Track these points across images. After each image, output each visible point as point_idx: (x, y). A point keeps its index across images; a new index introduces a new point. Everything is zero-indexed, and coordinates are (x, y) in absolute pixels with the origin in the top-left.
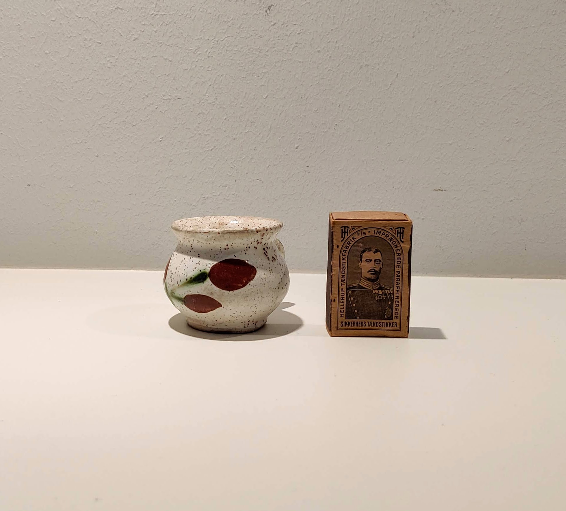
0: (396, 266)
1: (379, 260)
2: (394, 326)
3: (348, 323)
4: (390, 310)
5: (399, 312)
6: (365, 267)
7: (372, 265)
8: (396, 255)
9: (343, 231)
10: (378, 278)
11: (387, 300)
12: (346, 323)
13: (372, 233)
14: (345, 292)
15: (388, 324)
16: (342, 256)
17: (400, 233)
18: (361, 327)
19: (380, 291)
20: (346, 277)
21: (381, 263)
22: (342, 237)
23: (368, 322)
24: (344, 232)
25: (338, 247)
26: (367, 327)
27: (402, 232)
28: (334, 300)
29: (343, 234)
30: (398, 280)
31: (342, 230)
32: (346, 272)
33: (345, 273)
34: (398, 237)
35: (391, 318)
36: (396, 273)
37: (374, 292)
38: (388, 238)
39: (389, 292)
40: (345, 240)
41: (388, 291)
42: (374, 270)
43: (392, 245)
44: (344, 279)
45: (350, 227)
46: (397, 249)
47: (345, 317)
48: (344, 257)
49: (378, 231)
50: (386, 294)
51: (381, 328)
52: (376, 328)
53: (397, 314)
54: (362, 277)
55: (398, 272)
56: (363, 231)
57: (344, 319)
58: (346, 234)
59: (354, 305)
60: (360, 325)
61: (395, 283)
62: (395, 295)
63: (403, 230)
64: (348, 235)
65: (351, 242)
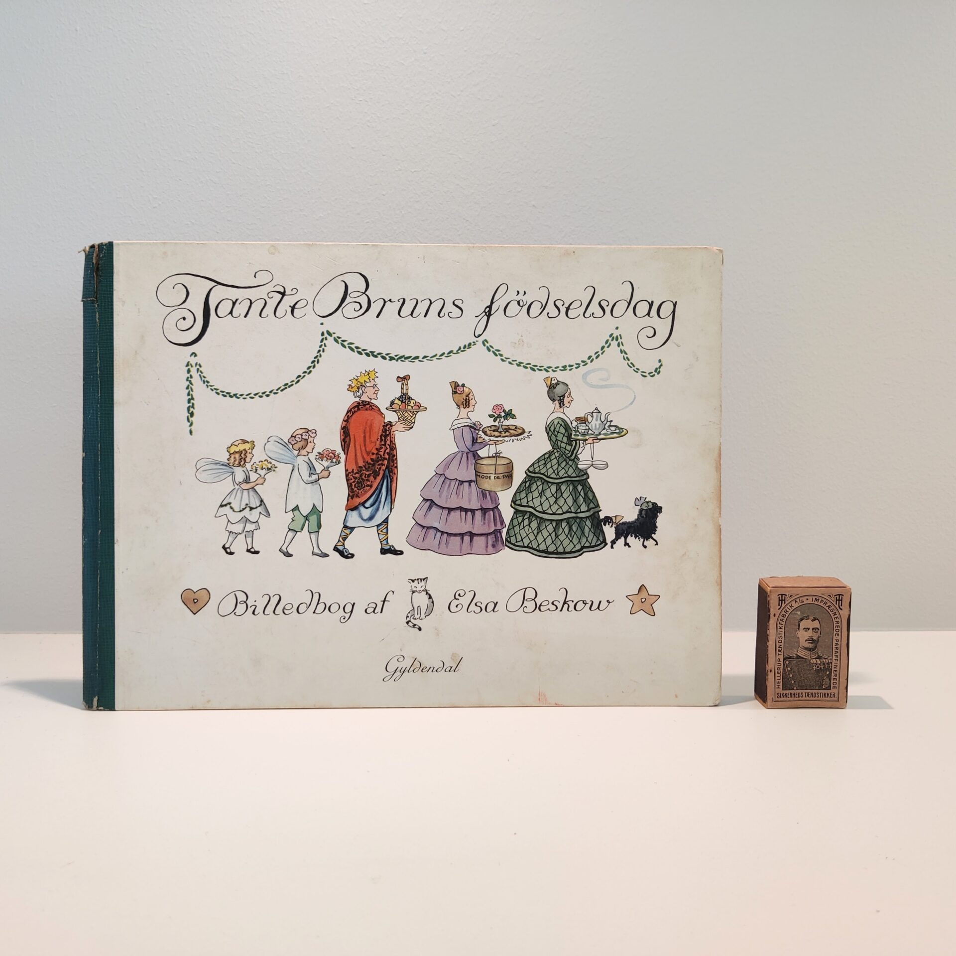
0: (834, 634)
1: (817, 628)
2: (832, 696)
3: (784, 695)
4: (828, 680)
5: (837, 682)
6: (803, 636)
7: (810, 633)
8: (835, 623)
9: (780, 599)
10: (816, 647)
11: (825, 669)
12: (783, 695)
13: (810, 601)
14: (782, 663)
15: (826, 695)
16: (779, 625)
17: (839, 600)
18: (798, 699)
19: (818, 660)
20: (782, 646)
21: (819, 631)
22: (779, 605)
23: (806, 693)
24: (781, 601)
25: (775, 615)
26: (804, 698)
27: (841, 599)
28: (771, 671)
29: (780, 602)
30: (837, 648)
31: (779, 597)
32: (783, 642)
33: (781, 642)
34: (836, 604)
35: (829, 688)
36: (835, 642)
37: (811, 662)
38: (827, 605)
39: (827, 662)
40: (782, 608)
41: (827, 660)
42: (812, 638)
43: (831, 613)
44: (780, 649)
45: (787, 595)
46: (836, 616)
47: (781, 688)
48: (781, 626)
49: (816, 599)
50: (824, 664)
51: (819, 698)
52: (814, 699)
53: (835, 684)
54: (799, 646)
55: (836, 640)
56: (801, 599)
57: (780, 691)
58: (783, 602)
59: (791, 676)
60: (797, 696)
61: (834, 652)
62: (833, 664)
63: (842, 598)
64: (785, 603)
65: (788, 610)
